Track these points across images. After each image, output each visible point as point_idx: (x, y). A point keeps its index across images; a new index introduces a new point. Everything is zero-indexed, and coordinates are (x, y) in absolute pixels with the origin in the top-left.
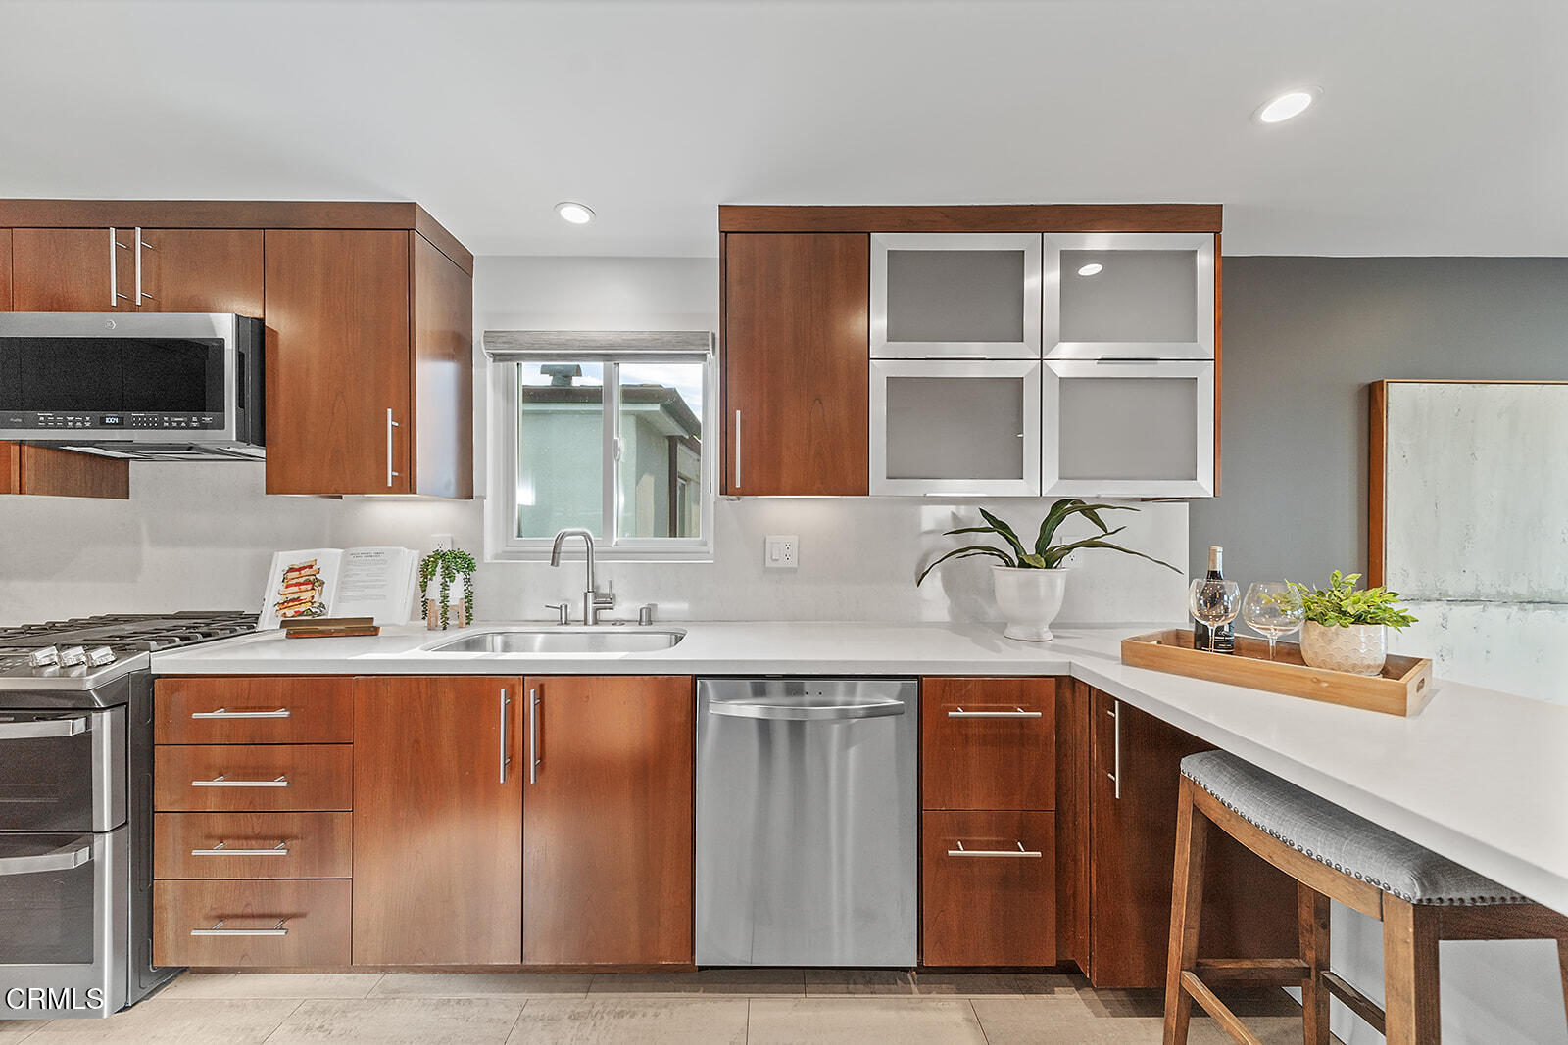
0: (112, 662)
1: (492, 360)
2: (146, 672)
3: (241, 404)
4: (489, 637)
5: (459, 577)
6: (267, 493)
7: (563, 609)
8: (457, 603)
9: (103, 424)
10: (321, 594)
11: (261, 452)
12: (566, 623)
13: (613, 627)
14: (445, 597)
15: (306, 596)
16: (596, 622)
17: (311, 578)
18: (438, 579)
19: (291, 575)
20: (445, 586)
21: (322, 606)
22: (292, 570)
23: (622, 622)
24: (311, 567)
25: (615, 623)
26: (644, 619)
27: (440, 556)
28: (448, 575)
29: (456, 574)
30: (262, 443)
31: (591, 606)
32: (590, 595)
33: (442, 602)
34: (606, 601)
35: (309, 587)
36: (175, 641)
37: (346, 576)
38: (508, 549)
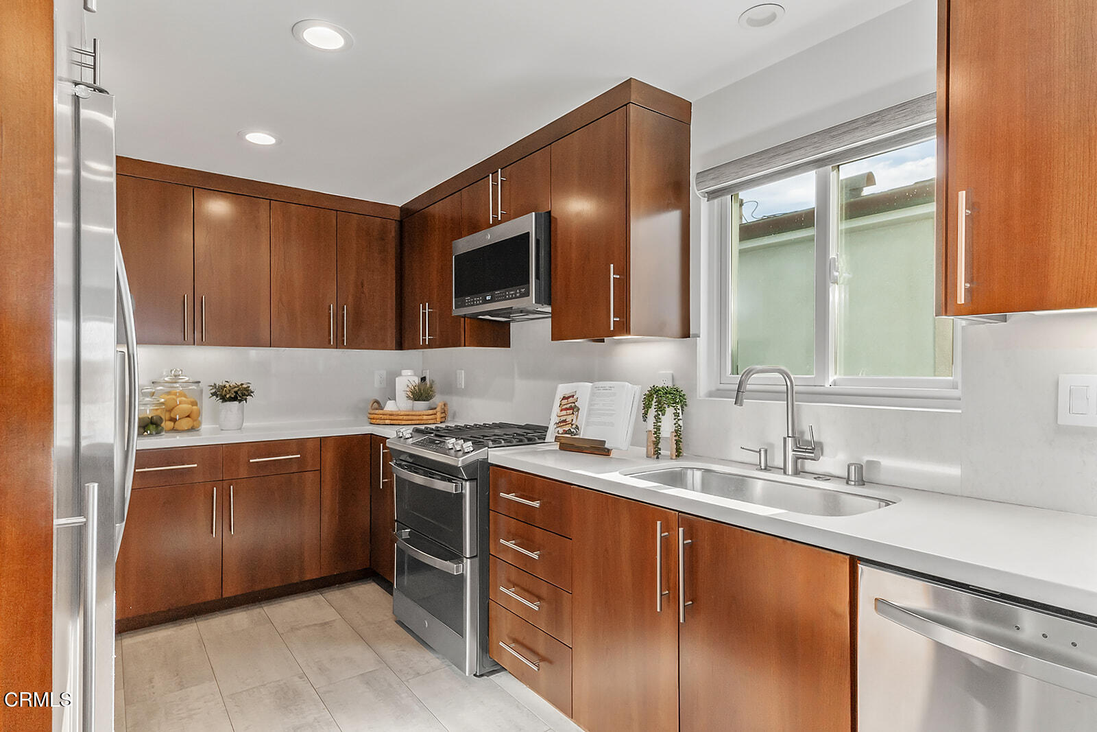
0: (472, 451)
1: (706, 199)
2: (486, 460)
3: (537, 277)
4: (689, 472)
5: (670, 411)
6: (552, 340)
7: (762, 453)
8: (668, 435)
9: (485, 302)
10: (577, 418)
11: (549, 309)
12: (765, 469)
13: (815, 481)
14: (658, 429)
15: (569, 419)
16: (797, 472)
17: (573, 405)
18: (652, 412)
19: (565, 402)
20: (657, 418)
21: (577, 427)
22: (564, 398)
23: (827, 477)
24: (573, 396)
25: (818, 477)
26: (853, 478)
27: (655, 391)
28: (660, 409)
29: (667, 409)
30: (550, 304)
31: (790, 454)
32: (790, 441)
33: (655, 433)
34: (807, 448)
35: (571, 411)
36: (501, 443)
37: (591, 405)
38: (722, 386)
